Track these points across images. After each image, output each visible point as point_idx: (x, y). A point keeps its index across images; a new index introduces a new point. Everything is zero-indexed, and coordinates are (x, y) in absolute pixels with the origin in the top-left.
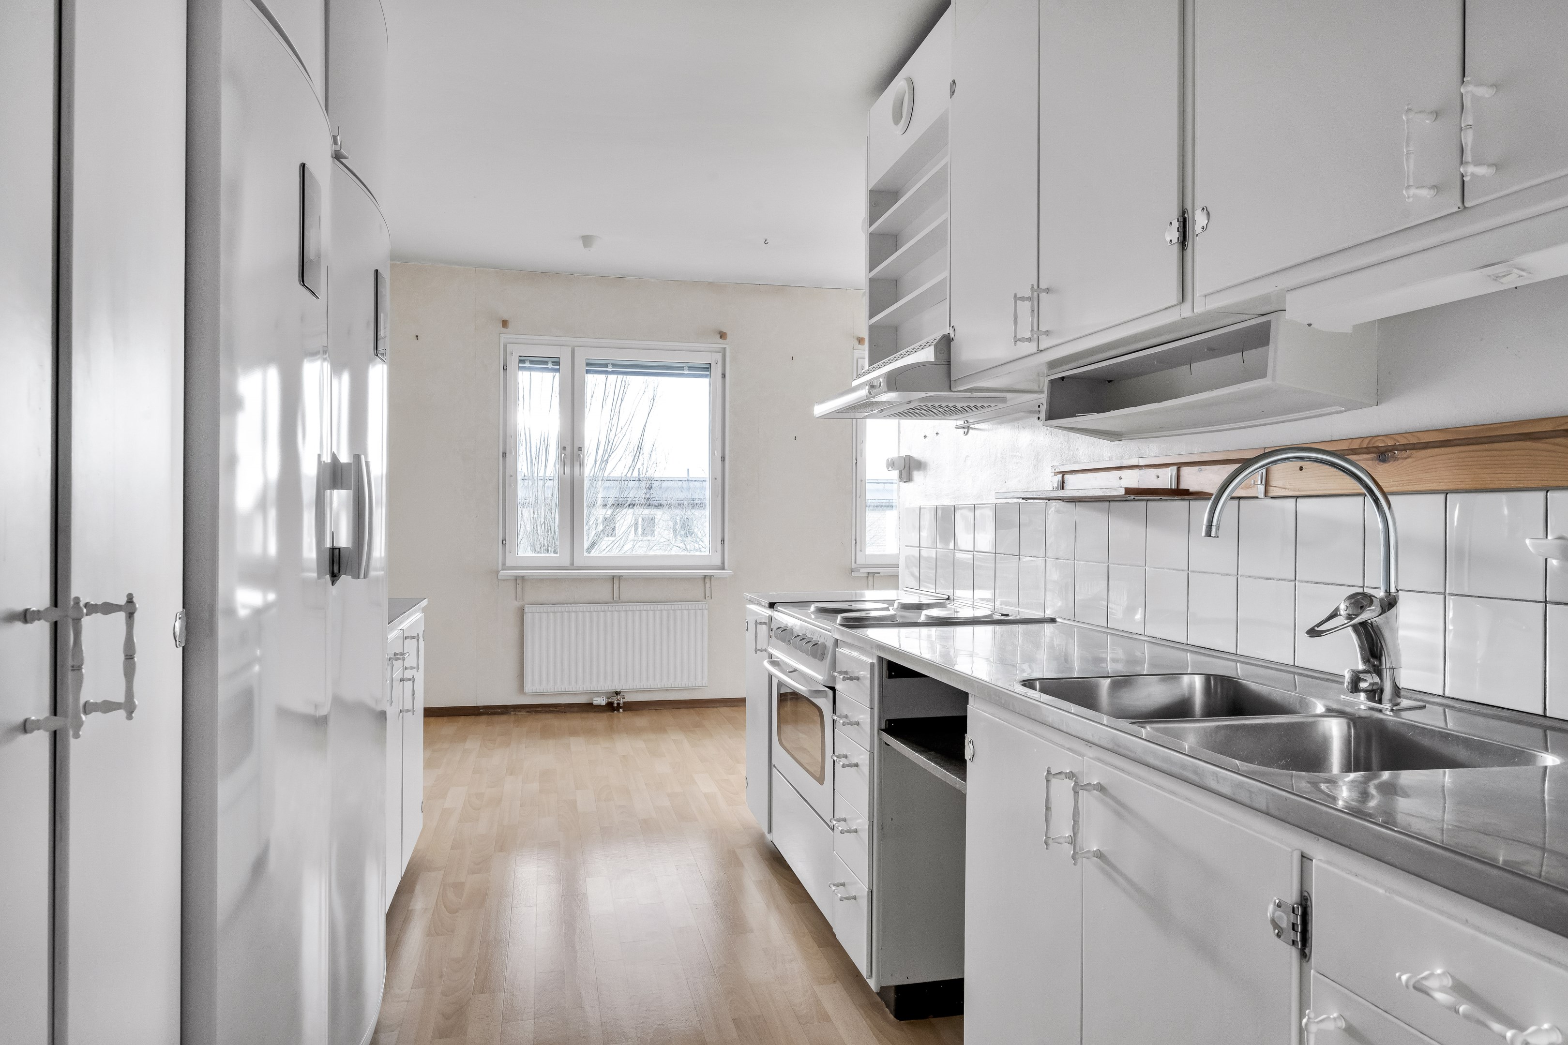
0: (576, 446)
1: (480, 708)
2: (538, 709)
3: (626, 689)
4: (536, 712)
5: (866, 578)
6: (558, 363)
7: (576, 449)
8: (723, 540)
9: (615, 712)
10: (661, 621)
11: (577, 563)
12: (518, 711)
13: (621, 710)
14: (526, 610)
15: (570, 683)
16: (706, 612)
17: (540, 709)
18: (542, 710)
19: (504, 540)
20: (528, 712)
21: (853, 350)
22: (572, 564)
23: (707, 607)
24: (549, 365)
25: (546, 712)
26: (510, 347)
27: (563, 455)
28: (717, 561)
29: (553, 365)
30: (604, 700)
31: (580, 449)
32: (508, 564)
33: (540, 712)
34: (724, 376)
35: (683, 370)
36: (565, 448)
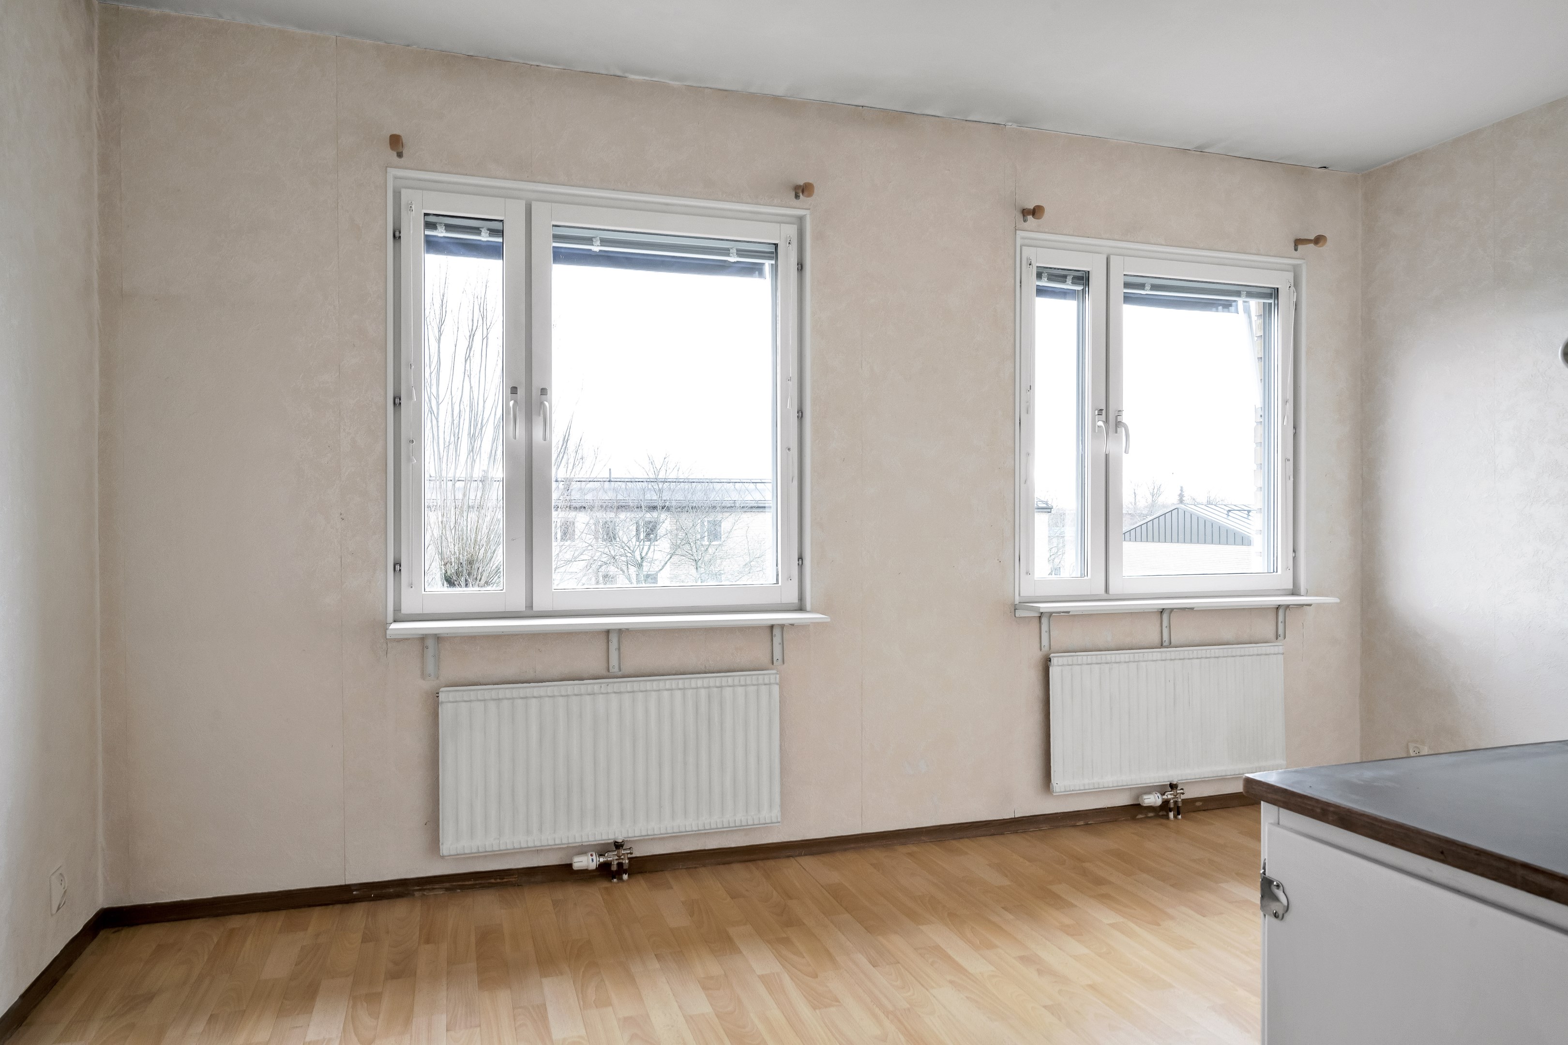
0: (537, 385)
1: (353, 888)
2: (467, 883)
3: (635, 837)
4: (463, 888)
5: (1037, 620)
6: (500, 233)
7: (535, 392)
8: (801, 558)
9: (615, 880)
10: (697, 709)
11: (537, 606)
12: (429, 889)
13: (625, 877)
14: (442, 697)
15: (528, 832)
16: (776, 689)
17: (470, 883)
18: (476, 884)
19: (397, 564)
20: (447, 889)
21: (1016, 230)
22: (530, 606)
23: (778, 681)
24: (483, 234)
25: (483, 887)
26: (405, 194)
27: (512, 403)
28: (792, 597)
29: (490, 235)
30: (595, 860)
31: (544, 391)
32: (406, 609)
33: (472, 887)
34: (801, 267)
35: (728, 255)
36: (514, 390)
